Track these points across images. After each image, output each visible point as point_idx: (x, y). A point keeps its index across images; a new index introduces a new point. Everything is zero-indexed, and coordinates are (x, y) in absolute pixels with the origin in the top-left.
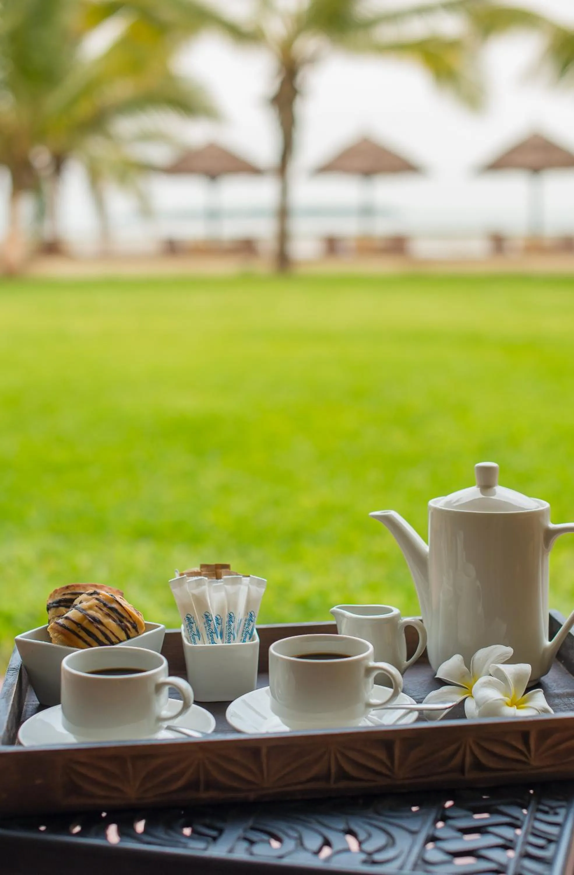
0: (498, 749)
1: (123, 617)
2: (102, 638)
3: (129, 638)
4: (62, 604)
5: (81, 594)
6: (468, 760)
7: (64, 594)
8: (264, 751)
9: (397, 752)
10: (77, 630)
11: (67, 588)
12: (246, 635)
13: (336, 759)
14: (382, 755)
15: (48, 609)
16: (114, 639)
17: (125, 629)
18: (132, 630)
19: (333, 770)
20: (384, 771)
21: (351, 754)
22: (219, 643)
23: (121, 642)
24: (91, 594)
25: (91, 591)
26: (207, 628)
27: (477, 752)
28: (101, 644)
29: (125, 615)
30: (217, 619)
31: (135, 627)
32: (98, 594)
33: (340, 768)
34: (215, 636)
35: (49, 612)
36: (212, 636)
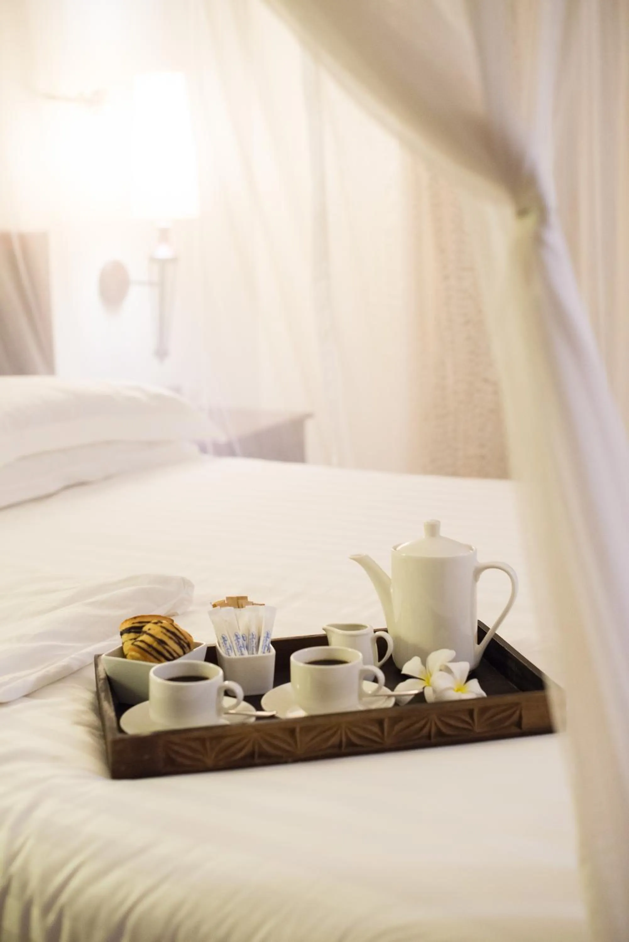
0: (452, 722)
1: (181, 639)
2: (167, 655)
3: (185, 653)
4: (133, 630)
5: (148, 622)
6: (433, 730)
7: (133, 623)
8: (298, 730)
9: (386, 726)
10: (150, 650)
11: (135, 618)
12: (265, 648)
13: (346, 734)
14: (376, 729)
15: (122, 634)
16: (175, 655)
17: (182, 647)
18: (187, 648)
19: (344, 739)
20: (377, 739)
21: (355, 729)
22: (246, 654)
23: (179, 656)
24: (156, 623)
25: (156, 621)
26: (237, 643)
27: (439, 724)
28: (168, 660)
29: (182, 637)
30: (243, 637)
31: (189, 645)
32: (161, 623)
33: (348, 739)
34: (243, 649)
35: (123, 636)
36: (241, 650)
